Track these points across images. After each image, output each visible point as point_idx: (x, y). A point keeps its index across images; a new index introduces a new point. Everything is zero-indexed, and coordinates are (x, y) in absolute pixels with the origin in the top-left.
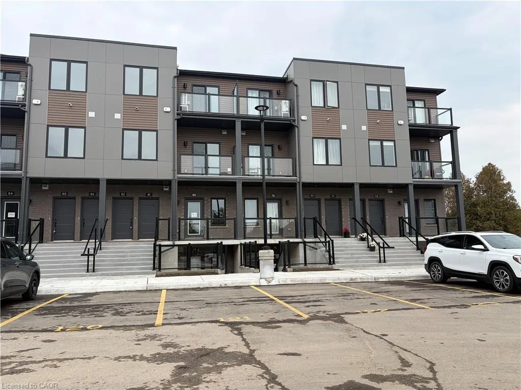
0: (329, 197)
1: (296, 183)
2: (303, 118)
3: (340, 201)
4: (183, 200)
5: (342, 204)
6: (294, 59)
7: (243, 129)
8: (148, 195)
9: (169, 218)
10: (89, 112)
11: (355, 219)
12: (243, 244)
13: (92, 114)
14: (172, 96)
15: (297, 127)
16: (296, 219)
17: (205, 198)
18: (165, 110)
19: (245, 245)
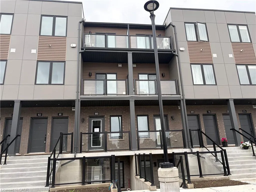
0: (206, 113)
1: (180, 101)
2: (181, 49)
3: (214, 116)
4: (88, 118)
5: (217, 118)
6: (171, 8)
7: (134, 63)
8: (60, 114)
9: (73, 133)
10: (11, 49)
11: (233, 130)
12: (137, 155)
13: (13, 50)
14: (77, 36)
15: (178, 56)
16: (183, 131)
17: (106, 116)
18: (71, 46)
19: (139, 155)
